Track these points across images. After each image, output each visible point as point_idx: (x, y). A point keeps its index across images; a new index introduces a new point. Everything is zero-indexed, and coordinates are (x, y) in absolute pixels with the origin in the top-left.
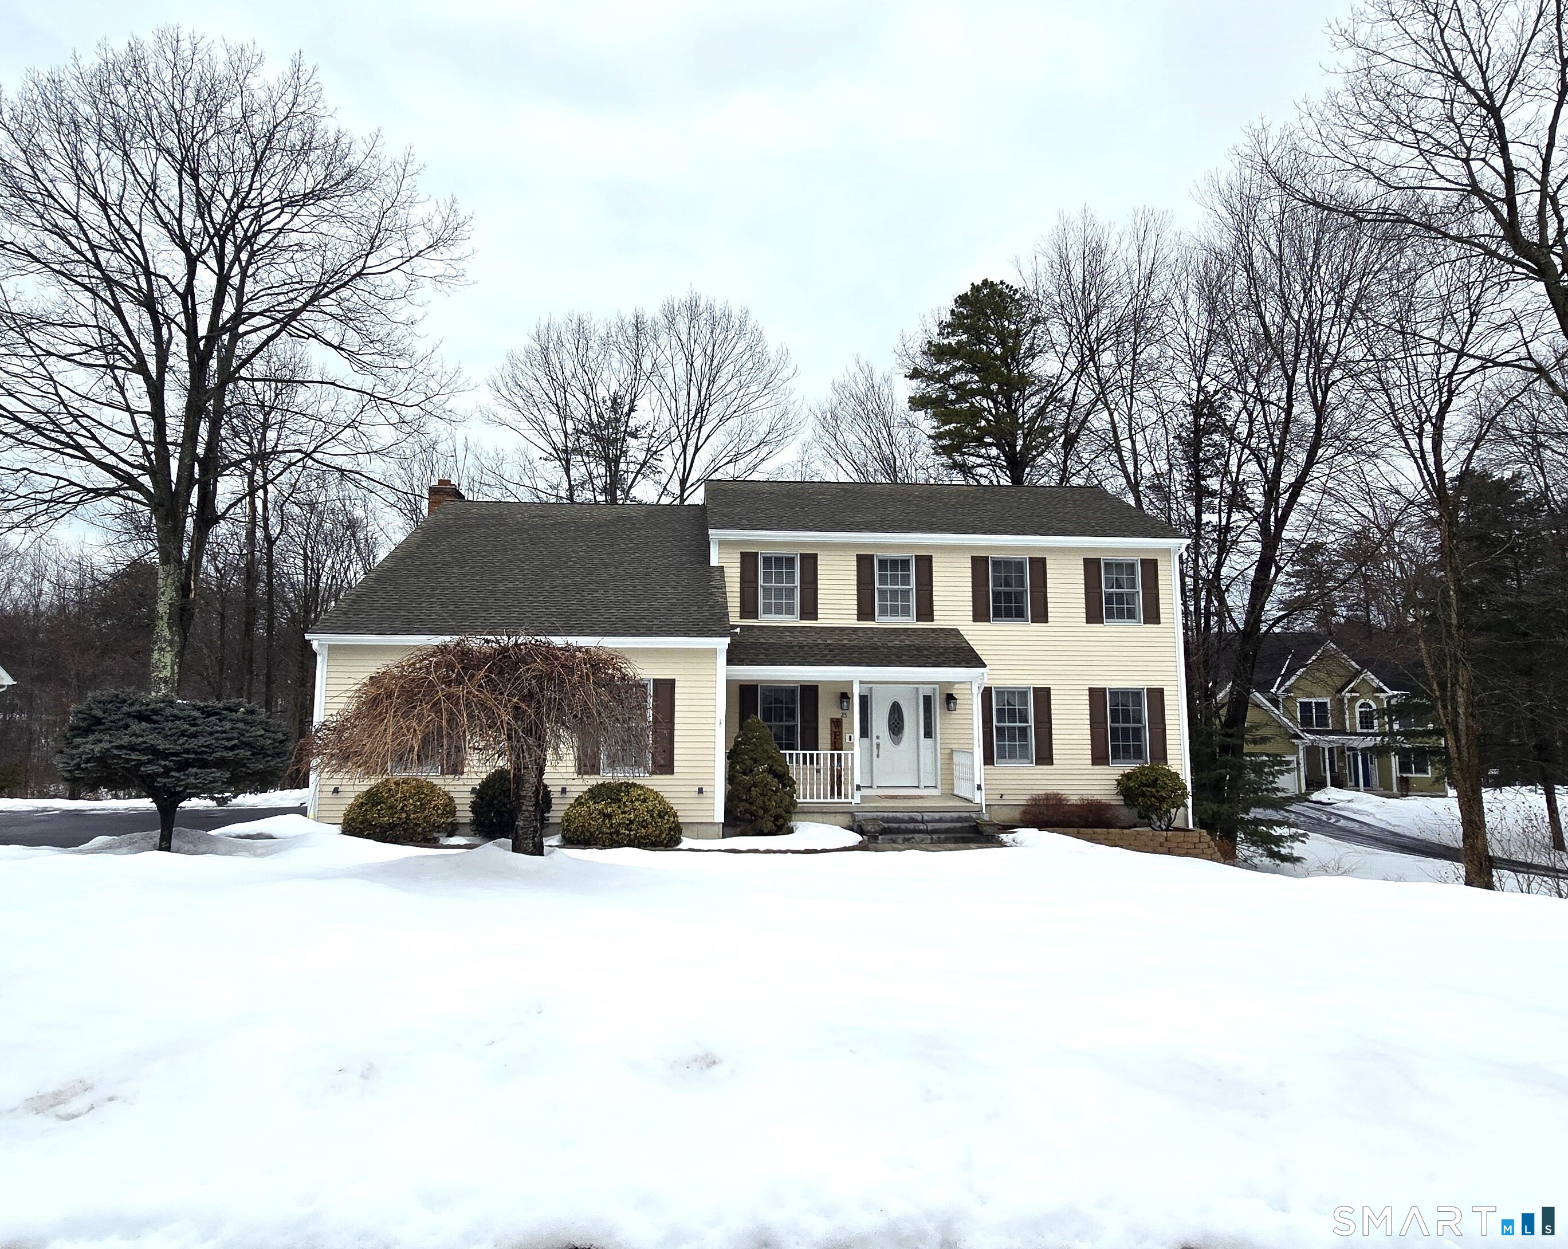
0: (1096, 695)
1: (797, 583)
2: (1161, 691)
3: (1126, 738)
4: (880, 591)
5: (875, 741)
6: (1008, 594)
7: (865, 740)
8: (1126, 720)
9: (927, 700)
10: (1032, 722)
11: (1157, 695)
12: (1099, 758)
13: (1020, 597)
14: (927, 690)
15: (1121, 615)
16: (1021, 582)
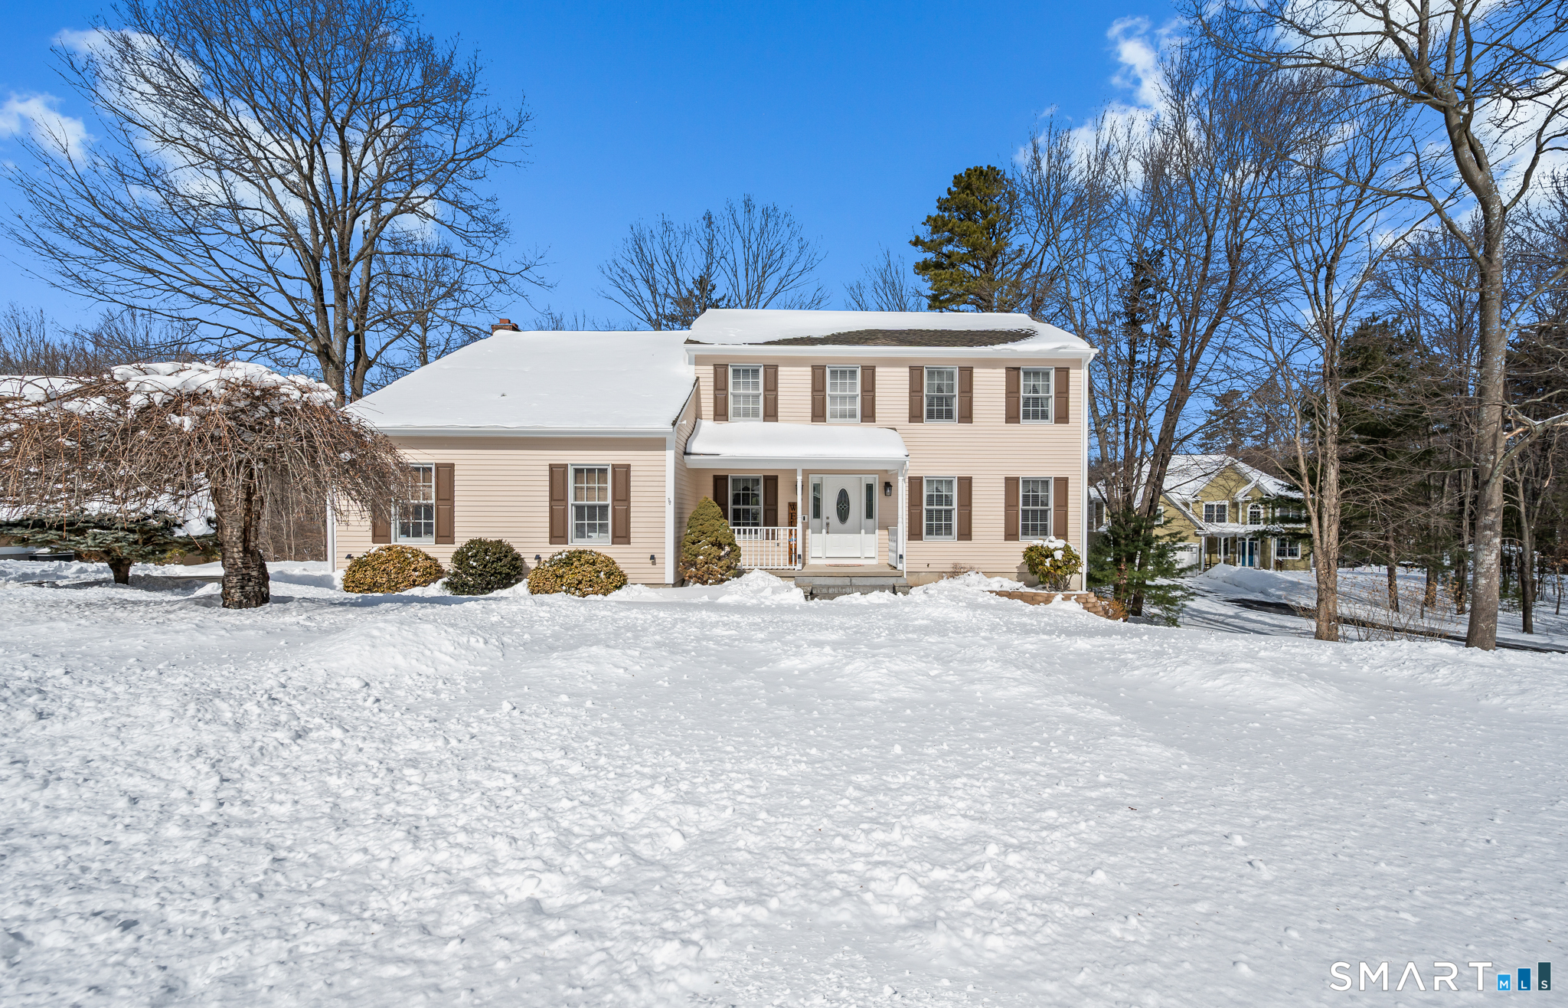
0: (1011, 483)
1: (761, 390)
2: (1066, 480)
3: (1034, 519)
4: (832, 397)
5: (825, 521)
6: (940, 399)
7: (817, 520)
8: (1035, 503)
9: (870, 488)
10: (955, 505)
11: (1062, 483)
12: (1011, 535)
13: (949, 400)
14: (870, 479)
15: (1035, 416)
16: (951, 388)
